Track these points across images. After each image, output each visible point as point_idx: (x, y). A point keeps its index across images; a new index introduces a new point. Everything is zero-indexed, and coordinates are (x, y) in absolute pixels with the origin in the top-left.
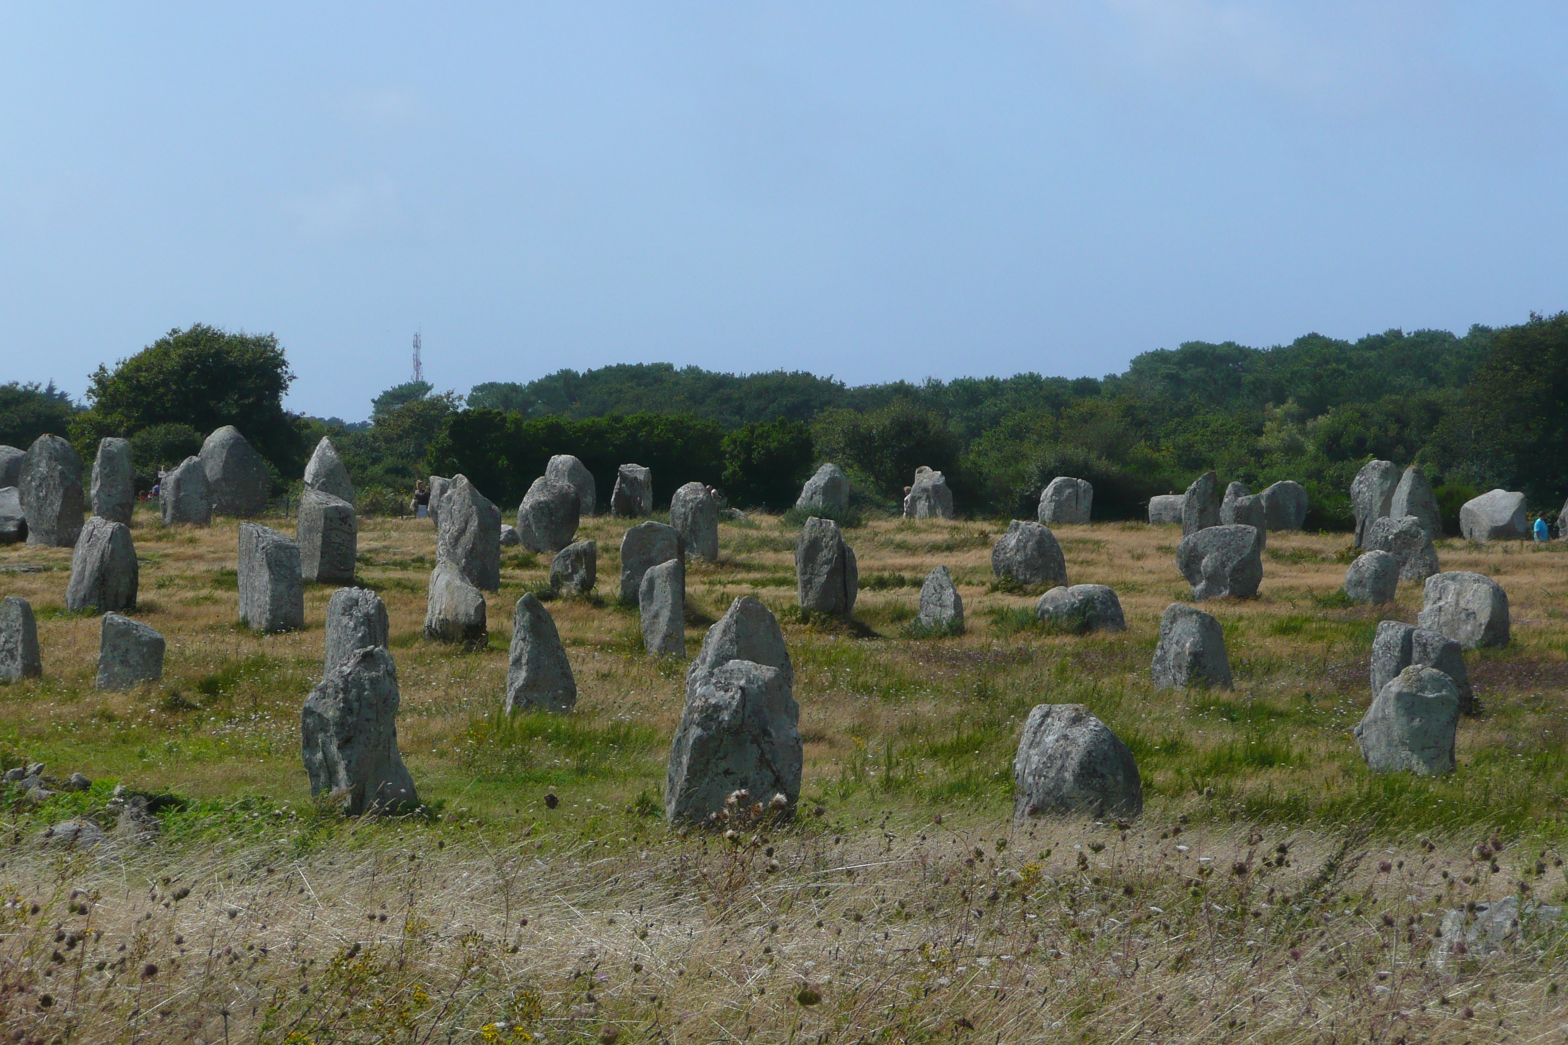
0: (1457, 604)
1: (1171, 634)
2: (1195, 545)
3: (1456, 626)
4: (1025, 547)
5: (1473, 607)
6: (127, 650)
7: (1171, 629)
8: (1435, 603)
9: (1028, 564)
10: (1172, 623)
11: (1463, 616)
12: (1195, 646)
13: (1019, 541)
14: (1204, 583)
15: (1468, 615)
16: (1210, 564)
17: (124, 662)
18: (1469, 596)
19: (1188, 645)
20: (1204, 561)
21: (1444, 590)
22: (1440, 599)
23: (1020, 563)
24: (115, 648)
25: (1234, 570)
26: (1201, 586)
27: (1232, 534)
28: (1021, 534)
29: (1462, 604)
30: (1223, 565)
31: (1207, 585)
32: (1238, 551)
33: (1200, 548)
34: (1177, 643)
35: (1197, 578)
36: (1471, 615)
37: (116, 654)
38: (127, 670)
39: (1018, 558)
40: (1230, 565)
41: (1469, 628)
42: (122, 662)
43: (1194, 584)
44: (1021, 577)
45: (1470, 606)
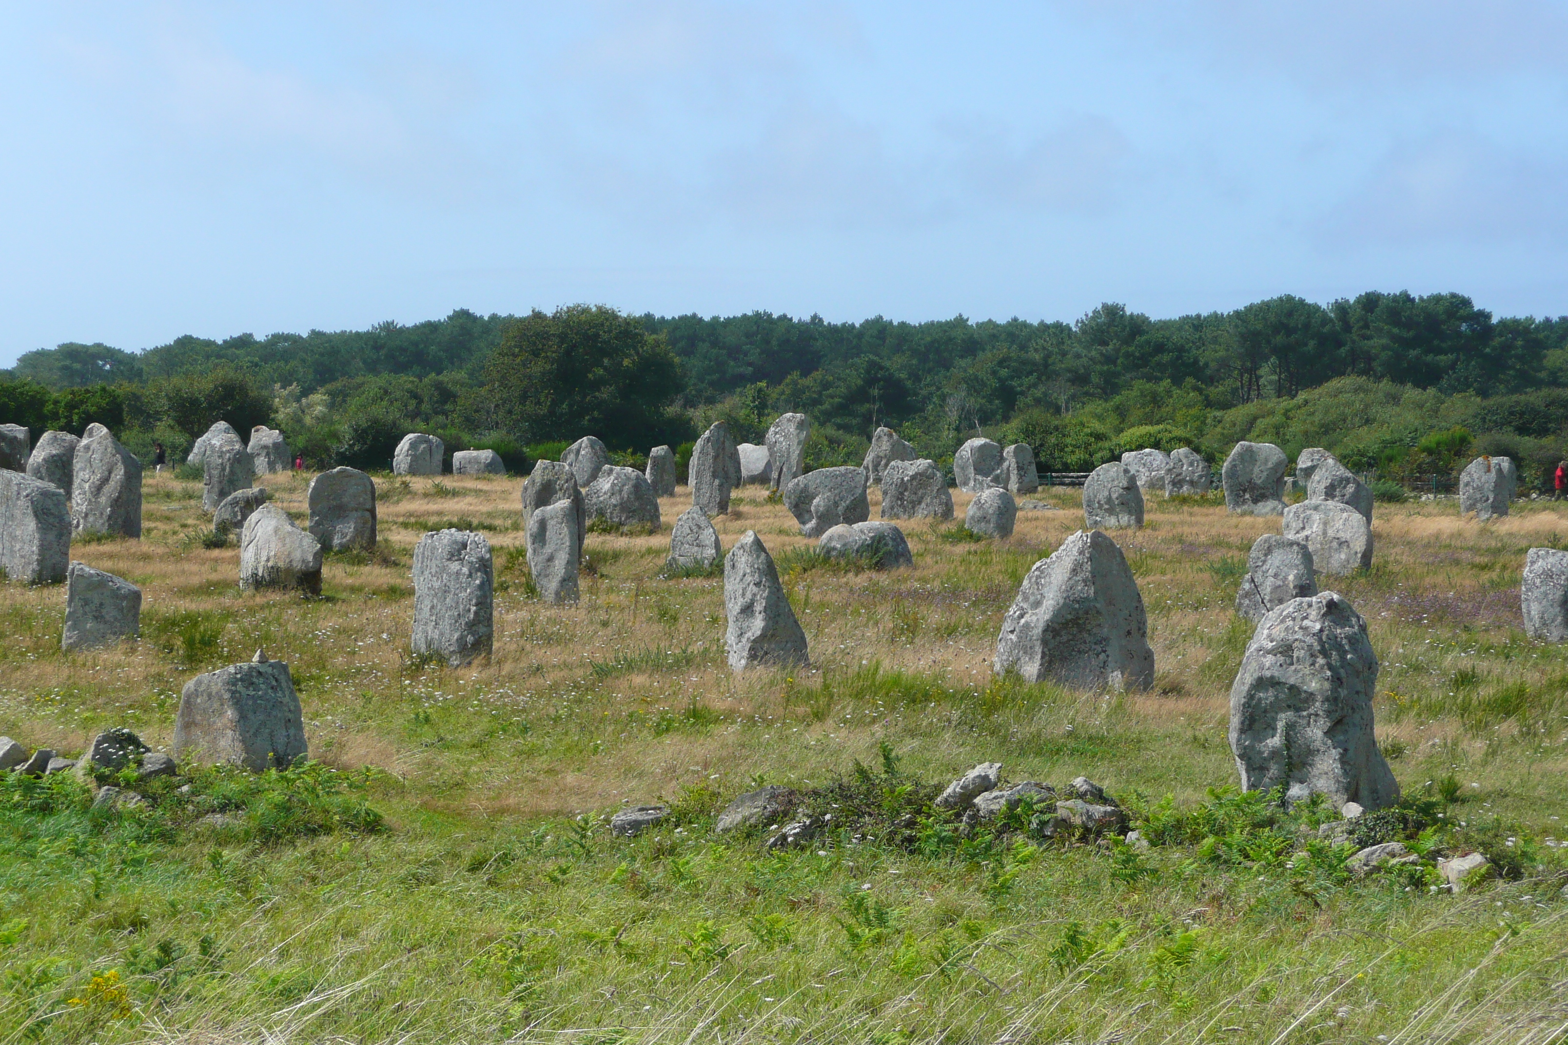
0: (1325, 533)
1: (1264, 568)
2: (806, 486)
3: (1327, 554)
4: (621, 491)
5: (1344, 535)
6: (101, 604)
7: (1264, 562)
8: (1298, 532)
9: (624, 507)
10: (1266, 555)
11: (1335, 544)
12: (1301, 578)
13: (613, 485)
14: (814, 521)
15: (1341, 544)
16: (822, 503)
17: (98, 618)
18: (1339, 524)
19: (1291, 577)
20: (815, 502)
21: (1308, 519)
22: (1303, 528)
23: (615, 506)
24: (86, 602)
25: (847, 508)
26: (813, 523)
27: (843, 475)
28: (616, 479)
29: (1331, 533)
30: (836, 505)
31: (818, 524)
32: (851, 490)
33: (812, 489)
34: (1276, 576)
35: (807, 516)
36: (1343, 543)
37: (87, 608)
38: (102, 626)
39: (613, 501)
40: (843, 505)
41: (1343, 556)
42: (96, 618)
43: (804, 523)
44: (616, 520)
45: (1341, 534)
